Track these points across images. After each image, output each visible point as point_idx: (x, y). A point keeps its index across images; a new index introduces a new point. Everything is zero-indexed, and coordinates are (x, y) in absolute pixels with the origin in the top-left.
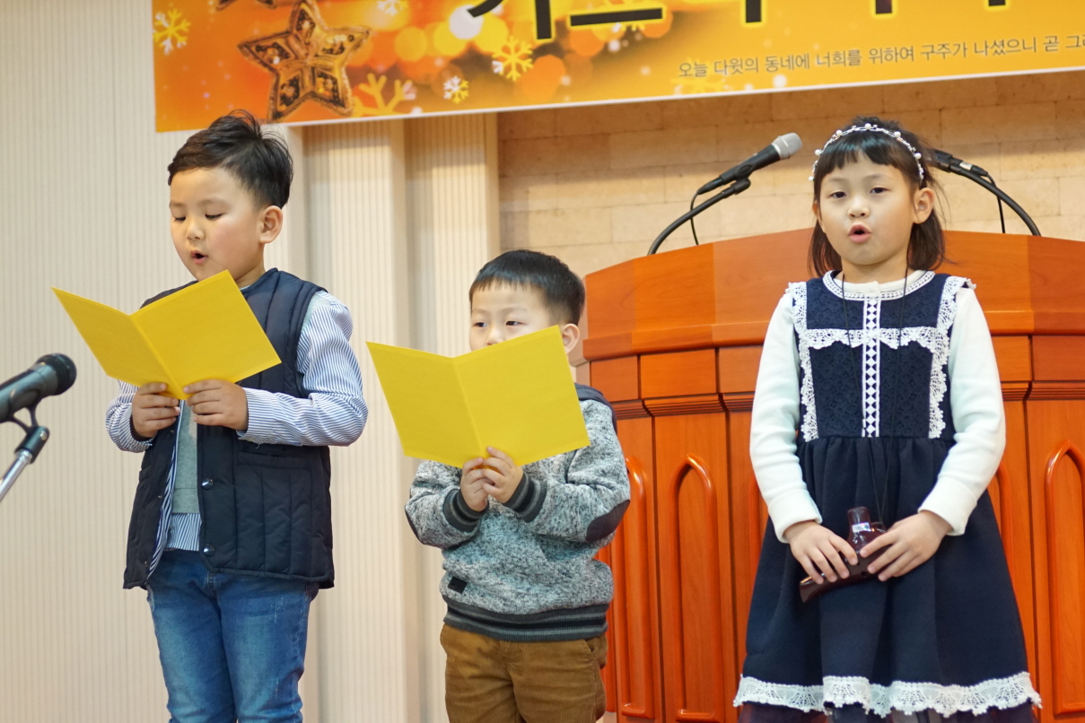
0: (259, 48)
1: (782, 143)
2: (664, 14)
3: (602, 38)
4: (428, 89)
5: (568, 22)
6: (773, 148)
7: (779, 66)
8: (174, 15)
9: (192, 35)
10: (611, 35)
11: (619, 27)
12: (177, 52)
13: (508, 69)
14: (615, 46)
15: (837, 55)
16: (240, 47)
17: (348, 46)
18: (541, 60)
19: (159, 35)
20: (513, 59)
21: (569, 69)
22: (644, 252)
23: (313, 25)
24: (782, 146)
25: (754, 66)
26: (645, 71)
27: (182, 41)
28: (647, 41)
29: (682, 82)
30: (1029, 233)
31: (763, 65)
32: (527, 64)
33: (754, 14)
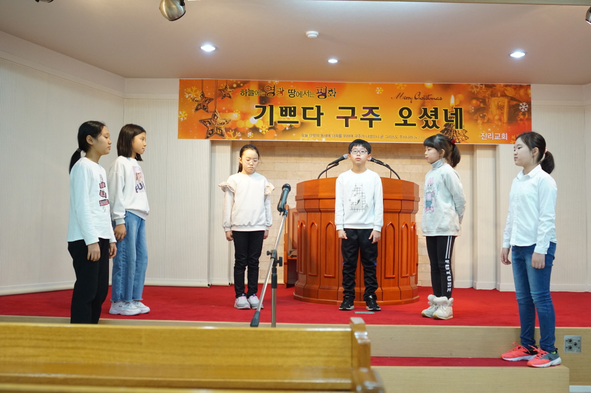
0: (204, 122)
2: (299, 122)
3: (285, 127)
4: (244, 134)
5: (277, 122)
6: (343, 156)
7: (324, 136)
8: (184, 112)
9: (188, 117)
10: (287, 126)
11: (289, 124)
12: (184, 121)
13: (263, 131)
14: (287, 128)
15: (336, 135)
16: (200, 121)
17: (226, 123)
18: (270, 130)
19: (180, 116)
20: (264, 129)
21: (276, 132)
22: (317, 178)
23: (217, 117)
25: (318, 136)
26: (294, 135)
27: (185, 118)
28: (295, 128)
29: (303, 138)
30: (397, 178)
31: (320, 135)
32: (267, 131)
33: (319, 124)
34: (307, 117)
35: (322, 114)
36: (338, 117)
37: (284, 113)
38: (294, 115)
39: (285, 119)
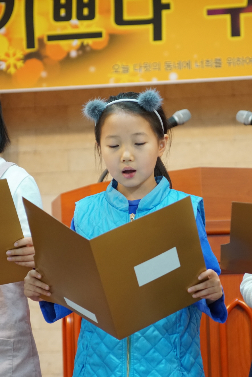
1: (179, 115)
2: (104, 35)
3: (66, 49)
5: (45, 39)
6: (173, 118)
7: (172, 67)
10: (71, 47)
11: (76, 43)
13: (8, 67)
14: (74, 54)
15: (208, 61)
18: (29, 61)
20: (12, 61)
21: (46, 67)
24: (179, 117)
25: (157, 67)
26: (92, 69)
28: (93, 52)
29: (115, 76)
31: (163, 66)
32: (20, 64)
33: (158, 36)
34: (126, 17)
35: (167, 6)
36: (211, 12)
37: (63, 12)
38: (91, 16)
39: (65, 28)
